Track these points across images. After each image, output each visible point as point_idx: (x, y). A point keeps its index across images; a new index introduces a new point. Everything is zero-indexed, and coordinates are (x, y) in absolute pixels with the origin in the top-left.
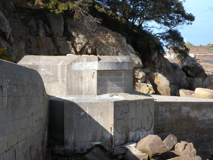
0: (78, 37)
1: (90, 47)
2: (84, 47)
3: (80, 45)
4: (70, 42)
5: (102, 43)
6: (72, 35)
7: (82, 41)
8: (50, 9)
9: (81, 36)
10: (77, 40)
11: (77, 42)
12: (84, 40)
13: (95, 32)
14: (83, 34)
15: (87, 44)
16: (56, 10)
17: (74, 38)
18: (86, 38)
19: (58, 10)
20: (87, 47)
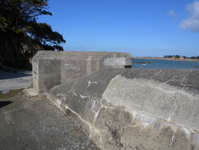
0: (25, 46)
1: (30, 51)
2: (28, 50)
3: (25, 49)
4: (21, 48)
5: (35, 49)
6: (21, 45)
7: (26, 48)
8: (13, 31)
9: (25, 45)
10: (24, 47)
11: (24, 48)
12: (27, 47)
13: (32, 44)
14: (26, 45)
15: (28, 49)
16: (16, 32)
17: (23, 46)
18: (29, 47)
19: (17, 32)
20: (29, 50)
